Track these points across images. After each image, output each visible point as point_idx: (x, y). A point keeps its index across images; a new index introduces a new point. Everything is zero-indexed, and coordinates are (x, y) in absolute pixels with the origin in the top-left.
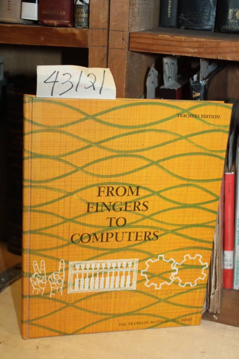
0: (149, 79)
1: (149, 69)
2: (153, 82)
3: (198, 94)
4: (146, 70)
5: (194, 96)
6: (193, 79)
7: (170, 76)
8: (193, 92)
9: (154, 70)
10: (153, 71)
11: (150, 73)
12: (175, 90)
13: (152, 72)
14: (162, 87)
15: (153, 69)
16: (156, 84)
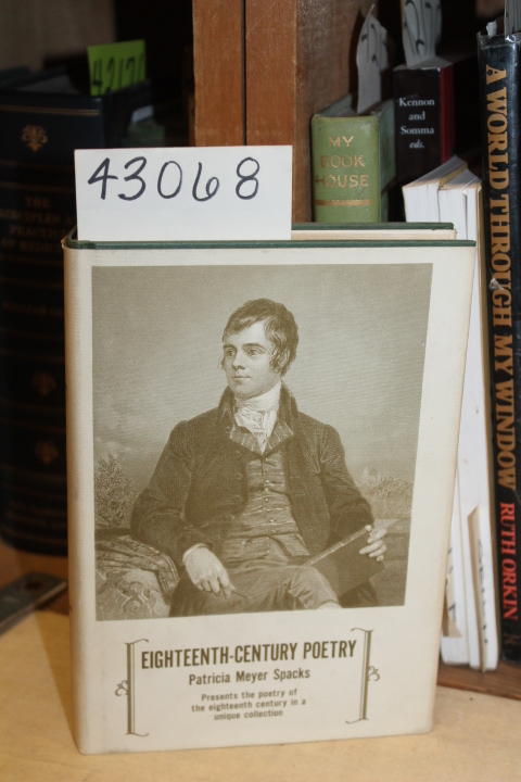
0: (362, 47)
1: (360, 21)
2: (374, 58)
3: (502, 74)
4: (352, 23)
5: (490, 79)
6: (485, 33)
7: (422, 38)
8: (488, 68)
9: (377, 23)
10: (373, 26)
11: (364, 31)
12: (436, 71)
13: (371, 30)
14: (400, 68)
15: (371, 20)
16: (384, 63)
